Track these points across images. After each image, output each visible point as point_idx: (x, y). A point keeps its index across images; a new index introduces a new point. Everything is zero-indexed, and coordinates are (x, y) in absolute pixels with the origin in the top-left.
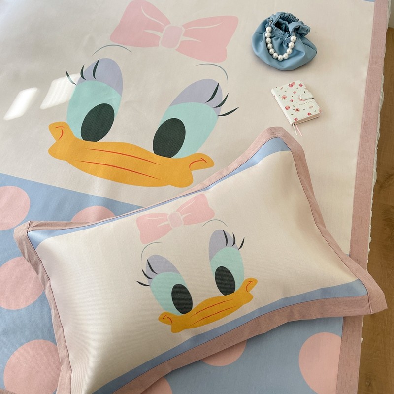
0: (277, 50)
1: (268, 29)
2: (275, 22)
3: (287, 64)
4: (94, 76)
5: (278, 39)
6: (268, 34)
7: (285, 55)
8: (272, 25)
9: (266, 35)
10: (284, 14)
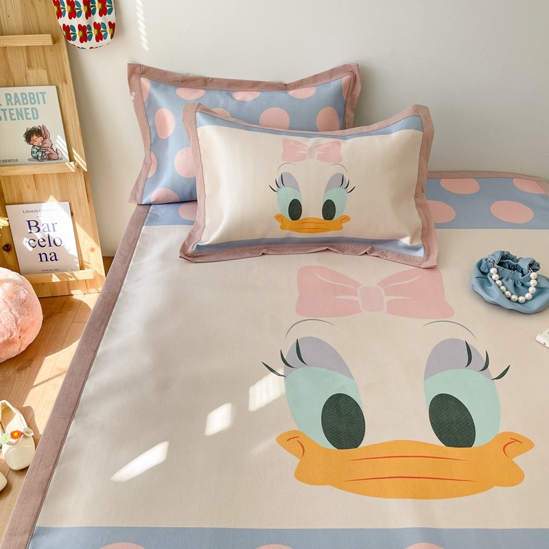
0: (514, 292)
1: (493, 270)
2: (497, 262)
3: (536, 304)
4: (303, 362)
5: (507, 279)
6: (495, 276)
7: (528, 296)
8: (496, 265)
9: (494, 277)
10: (503, 252)
